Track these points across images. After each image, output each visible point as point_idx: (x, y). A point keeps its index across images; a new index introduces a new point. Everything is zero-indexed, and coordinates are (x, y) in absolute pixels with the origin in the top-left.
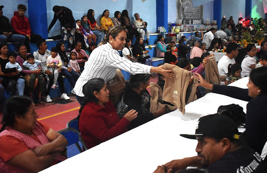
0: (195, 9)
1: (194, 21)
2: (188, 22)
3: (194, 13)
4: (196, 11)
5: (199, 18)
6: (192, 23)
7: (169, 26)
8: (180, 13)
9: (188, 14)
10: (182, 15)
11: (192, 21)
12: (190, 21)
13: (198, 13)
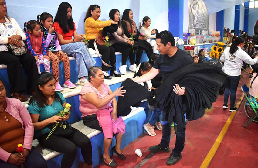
0: (204, 18)
1: (202, 31)
2: (198, 32)
3: (202, 23)
4: (204, 20)
5: (206, 28)
6: (201, 34)
7: (184, 36)
8: (191, 22)
9: (198, 24)
10: (193, 24)
11: (201, 31)
12: (199, 31)
13: (205, 22)
